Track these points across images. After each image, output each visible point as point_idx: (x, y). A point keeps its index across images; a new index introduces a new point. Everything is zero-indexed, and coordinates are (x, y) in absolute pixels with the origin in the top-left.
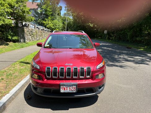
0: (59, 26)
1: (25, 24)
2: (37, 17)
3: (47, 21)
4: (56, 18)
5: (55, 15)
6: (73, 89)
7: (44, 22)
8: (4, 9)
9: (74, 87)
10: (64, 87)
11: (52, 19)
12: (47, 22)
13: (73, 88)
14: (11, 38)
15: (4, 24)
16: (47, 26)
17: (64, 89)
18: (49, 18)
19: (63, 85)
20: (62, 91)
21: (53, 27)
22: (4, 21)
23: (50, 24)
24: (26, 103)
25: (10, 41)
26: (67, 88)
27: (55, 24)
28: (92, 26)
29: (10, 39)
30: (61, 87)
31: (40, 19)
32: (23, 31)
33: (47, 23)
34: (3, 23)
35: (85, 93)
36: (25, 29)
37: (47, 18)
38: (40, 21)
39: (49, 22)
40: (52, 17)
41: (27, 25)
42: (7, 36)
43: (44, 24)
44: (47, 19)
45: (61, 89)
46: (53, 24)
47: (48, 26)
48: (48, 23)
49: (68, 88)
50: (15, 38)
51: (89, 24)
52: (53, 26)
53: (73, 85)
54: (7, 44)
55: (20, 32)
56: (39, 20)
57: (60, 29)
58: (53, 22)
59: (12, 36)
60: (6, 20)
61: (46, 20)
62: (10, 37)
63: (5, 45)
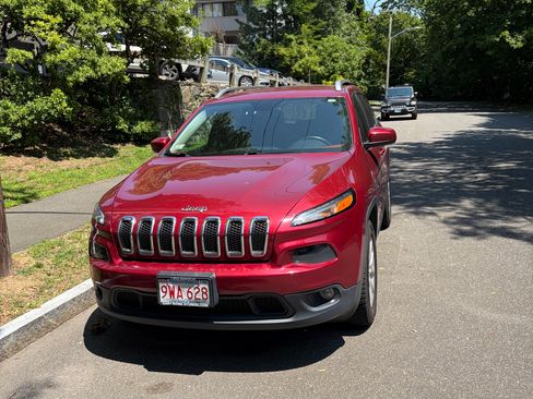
0: (347, 60)
1: (190, 67)
2: (255, 31)
3: (293, 43)
4: (336, 25)
5: (333, 14)
6: (199, 296)
7: (283, 51)
8: (96, 21)
9: (201, 286)
10: (171, 286)
11: (317, 33)
12: (294, 49)
13: (201, 293)
14: (129, 129)
15: (94, 75)
16: (296, 67)
17: (172, 293)
18: (304, 27)
19: (166, 279)
20: (165, 300)
21: (320, 69)
22: (94, 65)
23: (310, 53)
24: (82, 342)
25: (125, 138)
26: (179, 289)
27: (330, 55)
28: (520, 45)
29: (124, 134)
30: (161, 285)
31: (263, 41)
32: (177, 98)
33: (295, 53)
34: (91, 73)
35: (255, 315)
36: (184, 90)
37: (296, 30)
38: (265, 48)
39: (305, 49)
40: (315, 24)
41: (198, 71)
42: (116, 123)
43: (281, 58)
44: (292, 36)
45: (162, 294)
46: (319, 54)
47: (296, 65)
48: (299, 52)
49: (185, 291)
50: (142, 127)
51: (503, 39)
52: (321, 64)
53: (199, 280)
54: (112, 153)
55: (163, 101)
56: (258, 41)
57: (352, 76)
58: (320, 48)
59: (133, 120)
60: (102, 60)
61: (291, 40)
62: (123, 126)
63: (104, 157)
